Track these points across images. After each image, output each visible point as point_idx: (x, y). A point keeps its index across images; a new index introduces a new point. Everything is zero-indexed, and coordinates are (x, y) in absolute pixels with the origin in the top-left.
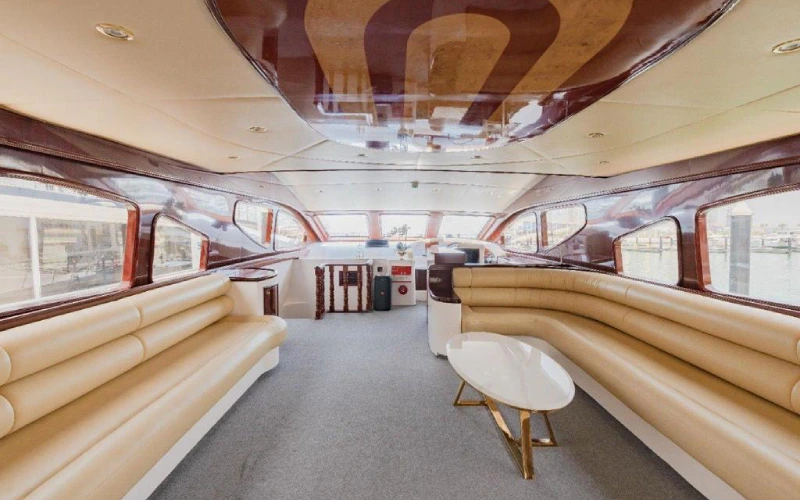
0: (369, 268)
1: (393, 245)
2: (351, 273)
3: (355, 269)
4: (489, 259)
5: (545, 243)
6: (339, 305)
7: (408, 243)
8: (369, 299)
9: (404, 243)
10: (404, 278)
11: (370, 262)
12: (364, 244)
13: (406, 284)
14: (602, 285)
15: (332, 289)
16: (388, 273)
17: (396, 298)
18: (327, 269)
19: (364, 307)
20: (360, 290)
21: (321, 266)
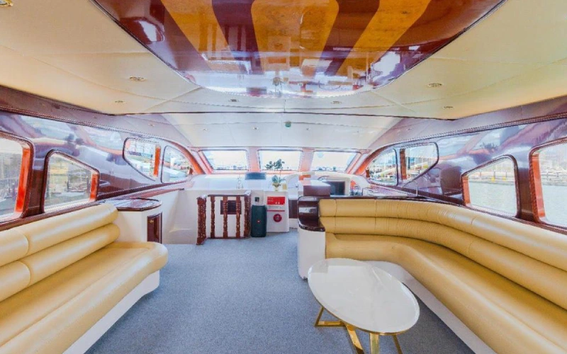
0: (247, 198)
1: (269, 177)
2: (230, 202)
3: (234, 199)
4: (355, 191)
5: (404, 177)
6: (219, 232)
7: (282, 177)
8: (247, 227)
9: (278, 176)
10: (278, 207)
11: (247, 193)
12: (244, 176)
13: (281, 213)
14: (451, 216)
15: (213, 217)
16: (264, 203)
17: (271, 226)
18: (209, 200)
19: (242, 234)
20: (238, 219)
21: (203, 197)
